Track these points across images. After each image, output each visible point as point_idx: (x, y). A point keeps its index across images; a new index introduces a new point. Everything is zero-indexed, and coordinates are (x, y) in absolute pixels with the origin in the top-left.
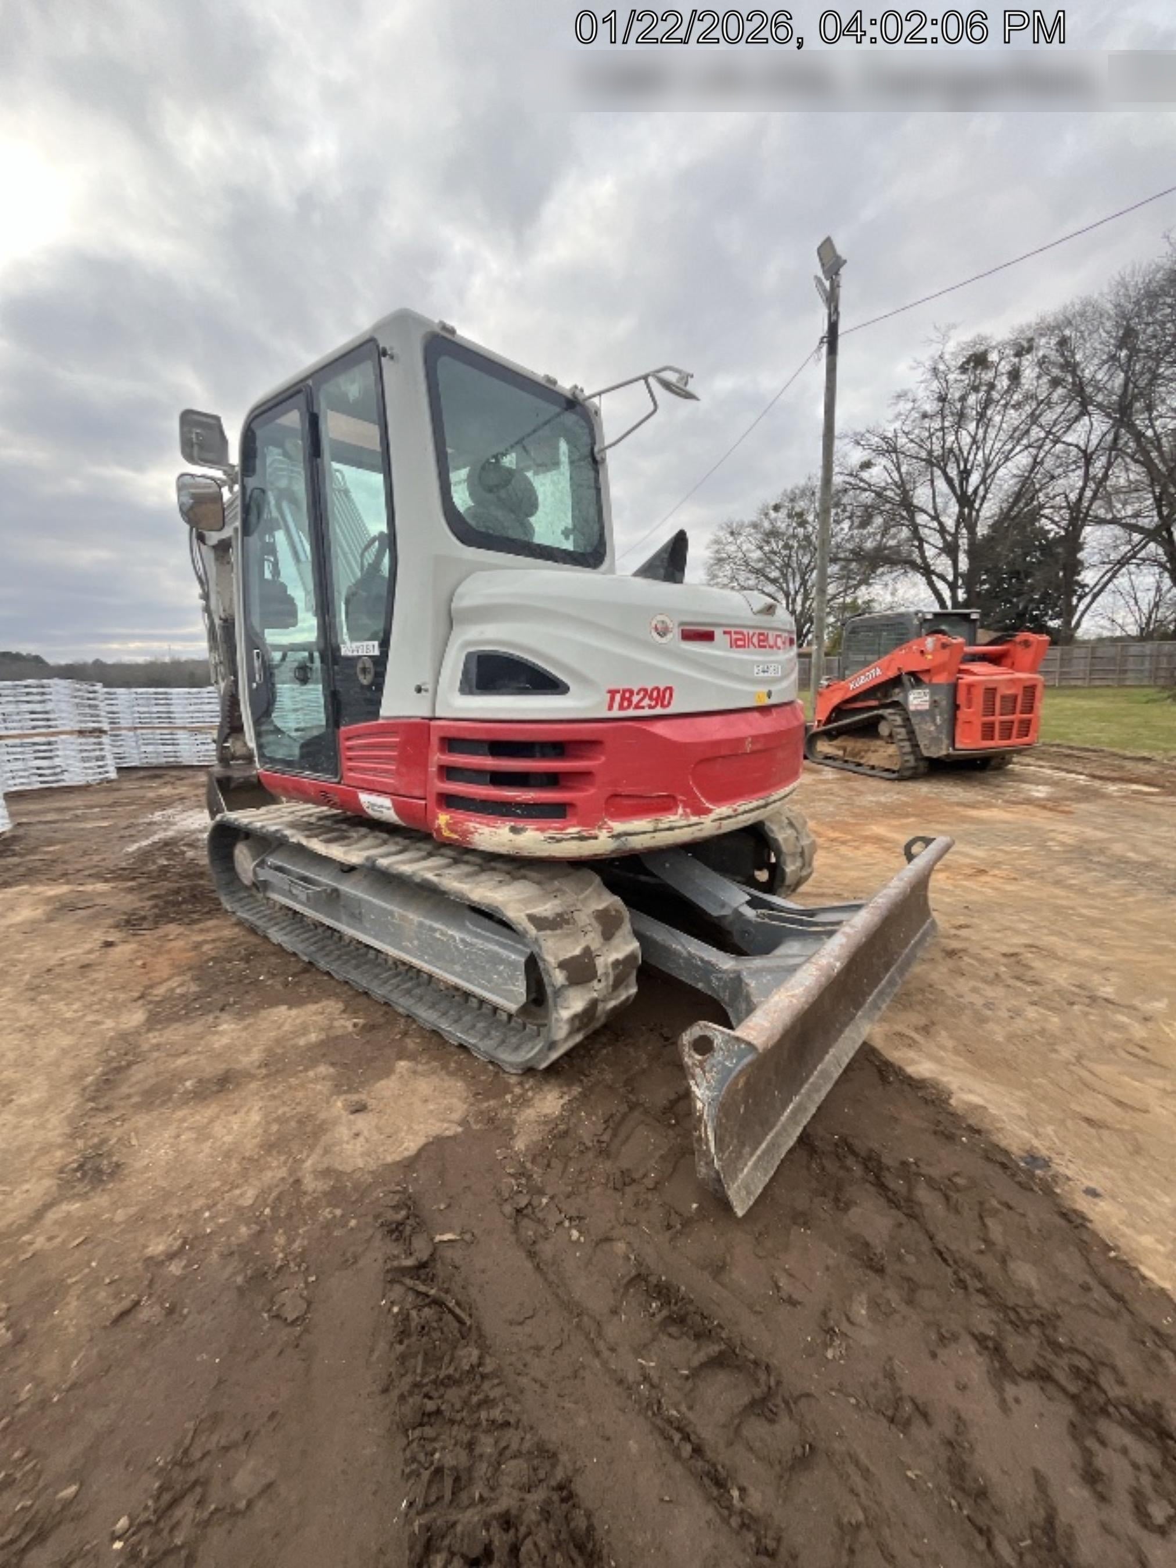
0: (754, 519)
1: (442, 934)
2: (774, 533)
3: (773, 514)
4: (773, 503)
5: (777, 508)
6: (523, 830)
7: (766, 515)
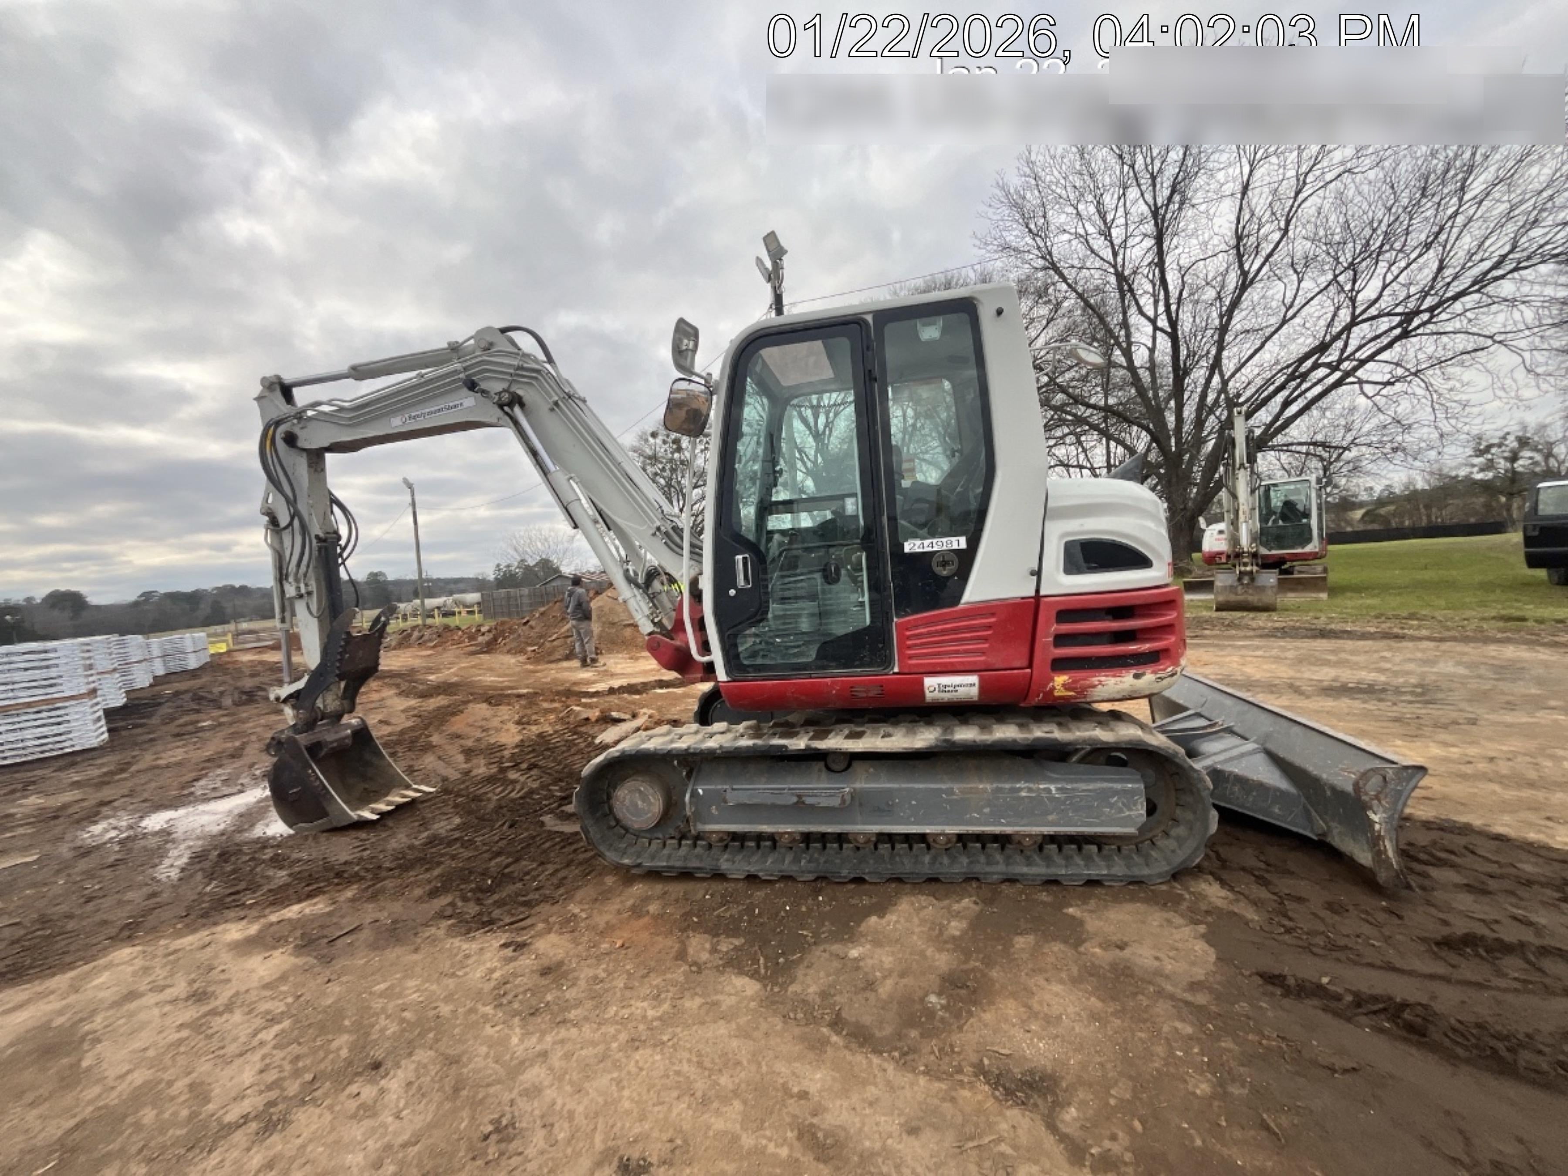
0: (636, 444)
1: (1030, 790)
2: (654, 458)
3: (651, 440)
4: (650, 430)
5: (654, 435)
6: (1143, 674)
7: (646, 440)
